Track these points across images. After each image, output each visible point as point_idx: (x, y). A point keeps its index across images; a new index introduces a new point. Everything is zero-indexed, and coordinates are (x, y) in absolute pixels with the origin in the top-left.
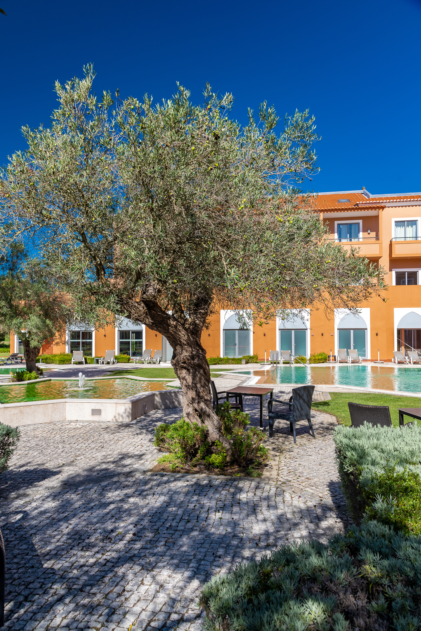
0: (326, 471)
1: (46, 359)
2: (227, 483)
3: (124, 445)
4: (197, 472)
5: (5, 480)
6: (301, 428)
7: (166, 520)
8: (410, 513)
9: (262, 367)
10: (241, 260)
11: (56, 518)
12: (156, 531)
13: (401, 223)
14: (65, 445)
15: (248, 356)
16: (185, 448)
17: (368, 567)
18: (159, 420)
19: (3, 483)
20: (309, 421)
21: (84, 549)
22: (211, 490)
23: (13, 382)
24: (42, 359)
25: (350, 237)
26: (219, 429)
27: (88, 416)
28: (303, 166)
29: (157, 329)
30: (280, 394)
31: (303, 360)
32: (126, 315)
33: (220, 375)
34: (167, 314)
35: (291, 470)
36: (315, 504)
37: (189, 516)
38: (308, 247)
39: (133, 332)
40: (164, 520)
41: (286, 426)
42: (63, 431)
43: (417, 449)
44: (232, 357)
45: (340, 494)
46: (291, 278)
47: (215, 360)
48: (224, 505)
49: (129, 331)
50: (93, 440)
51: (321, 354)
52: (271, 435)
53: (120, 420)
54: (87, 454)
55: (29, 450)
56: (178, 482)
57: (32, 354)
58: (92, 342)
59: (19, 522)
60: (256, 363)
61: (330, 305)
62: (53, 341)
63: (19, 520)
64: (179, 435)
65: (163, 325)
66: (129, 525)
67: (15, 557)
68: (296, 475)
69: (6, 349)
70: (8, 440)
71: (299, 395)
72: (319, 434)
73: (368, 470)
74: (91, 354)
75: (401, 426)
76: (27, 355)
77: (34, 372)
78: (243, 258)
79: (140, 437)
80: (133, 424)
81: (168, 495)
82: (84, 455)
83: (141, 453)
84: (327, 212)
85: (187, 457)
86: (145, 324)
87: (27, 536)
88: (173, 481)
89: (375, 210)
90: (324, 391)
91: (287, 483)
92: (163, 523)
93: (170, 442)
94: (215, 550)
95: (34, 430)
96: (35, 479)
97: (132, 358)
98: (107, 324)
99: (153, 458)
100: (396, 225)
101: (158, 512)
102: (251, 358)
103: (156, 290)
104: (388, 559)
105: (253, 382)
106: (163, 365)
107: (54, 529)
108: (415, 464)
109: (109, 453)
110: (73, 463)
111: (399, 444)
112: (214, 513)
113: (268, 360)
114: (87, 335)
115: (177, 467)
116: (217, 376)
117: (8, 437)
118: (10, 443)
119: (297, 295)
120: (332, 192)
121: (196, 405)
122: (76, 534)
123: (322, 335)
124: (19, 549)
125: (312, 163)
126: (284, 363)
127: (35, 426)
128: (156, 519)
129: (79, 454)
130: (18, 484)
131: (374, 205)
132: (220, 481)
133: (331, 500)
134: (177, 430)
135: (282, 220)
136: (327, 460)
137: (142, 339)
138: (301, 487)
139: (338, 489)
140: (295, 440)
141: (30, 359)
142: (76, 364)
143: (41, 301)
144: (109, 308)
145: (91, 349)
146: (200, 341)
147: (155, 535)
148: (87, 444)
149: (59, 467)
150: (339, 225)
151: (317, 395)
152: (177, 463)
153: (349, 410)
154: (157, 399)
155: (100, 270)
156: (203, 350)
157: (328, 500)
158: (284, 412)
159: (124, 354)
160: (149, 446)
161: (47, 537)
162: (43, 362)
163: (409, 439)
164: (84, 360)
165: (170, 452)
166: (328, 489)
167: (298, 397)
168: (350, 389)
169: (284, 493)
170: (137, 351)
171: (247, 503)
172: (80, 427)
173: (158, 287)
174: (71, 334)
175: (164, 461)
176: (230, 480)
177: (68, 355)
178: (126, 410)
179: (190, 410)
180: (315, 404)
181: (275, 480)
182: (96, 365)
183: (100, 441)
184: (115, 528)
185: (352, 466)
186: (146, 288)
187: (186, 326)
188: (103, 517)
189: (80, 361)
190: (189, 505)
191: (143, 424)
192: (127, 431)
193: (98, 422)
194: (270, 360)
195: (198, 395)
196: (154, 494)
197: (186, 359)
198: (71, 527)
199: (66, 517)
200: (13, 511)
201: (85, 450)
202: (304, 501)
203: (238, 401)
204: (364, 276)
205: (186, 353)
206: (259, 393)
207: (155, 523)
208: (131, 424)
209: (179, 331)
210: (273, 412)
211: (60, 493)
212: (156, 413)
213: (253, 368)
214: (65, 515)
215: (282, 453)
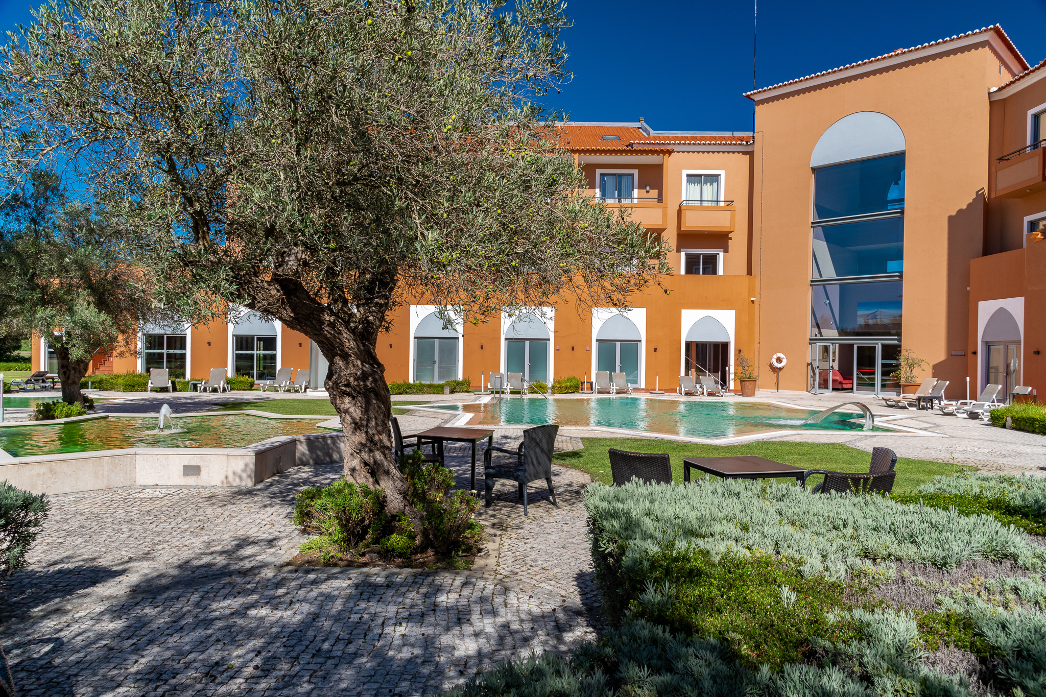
0: (573, 557)
1: (101, 382)
2: (416, 580)
3: (240, 524)
4: (365, 565)
5: (20, 587)
6: (536, 493)
7: (311, 642)
8: (694, 608)
9: (476, 399)
10: (445, 215)
11: (116, 648)
12: (293, 660)
13: (696, 178)
14: (133, 527)
15: (455, 381)
16: (345, 525)
17: (629, 687)
18: (306, 482)
19: (16, 593)
20: (549, 480)
22: (388, 590)
23: (37, 419)
24: (93, 383)
25: (620, 196)
26: (404, 494)
27: (176, 478)
28: (547, 70)
29: (301, 328)
30: (504, 441)
31: (542, 388)
32: (248, 302)
33: (408, 410)
34: (319, 304)
35: (519, 557)
36: (554, 607)
37: (350, 634)
38: (554, 202)
39: (259, 339)
40: (308, 643)
41: (513, 490)
42: (129, 504)
43: (707, 516)
44: (429, 383)
45: (593, 591)
46: (526, 251)
47: (399, 386)
48: (410, 615)
49: (252, 337)
50: (185, 516)
51: (570, 380)
52: (488, 505)
53: (237, 482)
54: (174, 540)
55: (66, 536)
56: (333, 581)
57: (72, 372)
58: (185, 354)
59: (47, 657)
60: (467, 392)
61: (585, 296)
62: (112, 349)
63: (47, 653)
64: (336, 505)
65: (311, 321)
66: (247, 653)
68: (526, 564)
69: (23, 365)
70: (26, 516)
71: (535, 440)
72: (564, 502)
73: (636, 547)
74: (183, 375)
75: (686, 483)
76: (65, 373)
77: (77, 403)
78: (449, 213)
79: (270, 510)
80: (259, 490)
81: (316, 602)
82: (168, 541)
83: (271, 537)
84: (585, 154)
85: (349, 540)
86: (280, 319)
87: (61, 680)
88: (326, 580)
89: (658, 155)
90: (573, 435)
91: (512, 576)
92: (307, 647)
93: (321, 517)
94: (393, 684)
95: (76, 501)
96: (76, 583)
97: (256, 382)
98: (213, 317)
99: (291, 545)
100: (689, 181)
101: (298, 630)
102: (458, 383)
103: (300, 261)
104: (660, 675)
105: (462, 420)
106: (311, 394)
107: (112, 665)
108: (704, 537)
109: (214, 538)
110: (149, 556)
111: (682, 509)
112: (393, 628)
113: (486, 387)
114: (178, 342)
115: (332, 557)
116: (403, 412)
117: (26, 512)
118: (30, 521)
119: (535, 278)
120: (593, 123)
121: (366, 456)
122: (152, 672)
123: (573, 349)
125: (561, 65)
126: (512, 393)
127: (78, 496)
128: (295, 642)
129: (160, 541)
130: (45, 593)
131: (657, 148)
132: (403, 576)
133: (578, 600)
134: (334, 496)
135: (512, 156)
136: (574, 541)
137: (275, 349)
138: (534, 582)
139: (590, 583)
140: (525, 511)
141: (70, 381)
142: (156, 391)
143: (91, 280)
144: (217, 289)
145: (183, 366)
146: (374, 350)
147: (292, 667)
148: (173, 524)
149: (122, 564)
150: (602, 175)
151: (562, 441)
152: (333, 550)
153: (610, 465)
154: (302, 448)
155: (200, 224)
156: (380, 366)
157: (576, 600)
158: (511, 468)
159: (242, 375)
160: (284, 526)
161: (99, 680)
162: (95, 388)
163: (697, 501)
164: (170, 385)
165: (321, 534)
166: (575, 583)
167: (533, 443)
168: (613, 433)
169: (507, 592)
170: (266, 371)
171: (448, 609)
172: (162, 495)
173: (303, 257)
174: (146, 339)
175: (309, 549)
176: (420, 575)
177: (140, 376)
178: (246, 465)
179: (356, 463)
180: (559, 454)
181: (493, 573)
182: (193, 394)
183: (198, 518)
184: (223, 658)
185: (611, 543)
186: (283, 258)
187: (352, 325)
188: (202, 642)
189: (164, 386)
190: (352, 616)
191: (275, 489)
192: (247, 501)
193: (195, 487)
194: (489, 387)
195: (370, 440)
196: (291, 603)
197: (352, 379)
198: (143, 660)
199: (134, 644)
200: (35, 639)
201: (171, 534)
202: (537, 603)
203: (436, 450)
204: (637, 252)
205: (351, 371)
206: (471, 437)
207: (293, 646)
208: (255, 490)
209: (340, 333)
210: (493, 468)
211: (123, 605)
212: (299, 471)
213: (463, 400)
214: (131, 642)
215: (505, 530)
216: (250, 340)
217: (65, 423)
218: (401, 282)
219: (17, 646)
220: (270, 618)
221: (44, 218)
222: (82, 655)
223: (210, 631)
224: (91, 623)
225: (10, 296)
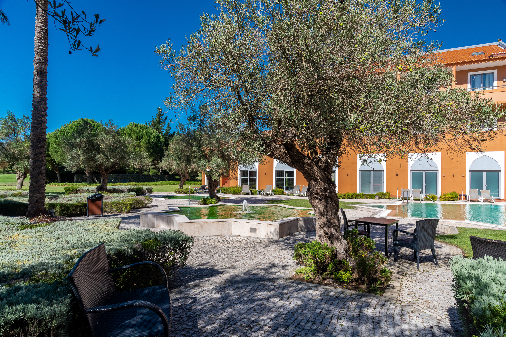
0: (447, 297)
1: (224, 190)
2: (351, 296)
3: (271, 257)
4: (327, 285)
5: (186, 273)
6: (426, 257)
7: (296, 319)
9: (393, 203)
10: (363, 106)
11: (215, 306)
12: (287, 327)
14: (229, 253)
15: (382, 193)
16: (316, 263)
18: (302, 240)
19: (184, 276)
20: (433, 251)
21: (231, 332)
22: (336, 300)
23: (201, 205)
24: (222, 190)
25: (484, 86)
26: (347, 251)
27: (247, 233)
28: (427, 20)
29: (295, 166)
31: (433, 198)
32: (269, 154)
33: (355, 207)
34: (303, 154)
35: (412, 293)
36: (432, 325)
37: (315, 319)
39: (287, 172)
40: (294, 319)
41: (411, 254)
42: (228, 242)
44: (367, 193)
45: (459, 320)
47: (352, 195)
48: (346, 314)
50: (249, 250)
51: (451, 193)
52: (395, 261)
53: (271, 237)
54: (243, 261)
55: (204, 254)
56: (309, 290)
57: (213, 186)
58: (256, 179)
60: (388, 198)
63: (190, 303)
64: (312, 253)
65: (299, 163)
66: (267, 319)
67: (183, 330)
68: (416, 297)
69: (199, 183)
70: (186, 244)
71: (423, 227)
72: (443, 264)
73: (482, 300)
74: (256, 188)
76: (210, 186)
77: (214, 199)
78: (365, 104)
79: (284, 251)
80: (281, 241)
81: (300, 299)
82: (241, 261)
83: (283, 264)
84: (460, 65)
85: (318, 271)
86: (286, 162)
87: (193, 316)
88: (306, 289)
90: (452, 226)
92: (293, 321)
93: (306, 258)
95: (209, 240)
96: (205, 275)
97: (285, 191)
99: (292, 269)
101: (290, 312)
102: (384, 194)
103: (293, 135)
105: (384, 214)
107: (213, 313)
109: (260, 262)
110: (233, 267)
112: (336, 320)
113: (399, 197)
114: (254, 173)
115: (310, 278)
118: (187, 247)
120: (466, 47)
121: (326, 230)
122: (227, 320)
123: (453, 176)
124: (187, 325)
125: (436, 16)
126: (414, 200)
127: (210, 237)
128: (288, 318)
129: (238, 260)
130: (193, 277)
132: (345, 294)
133: (449, 324)
134: (311, 248)
135: (402, 69)
136: (448, 287)
137: (293, 177)
138: (420, 308)
140: (418, 267)
141: (212, 190)
142: (245, 194)
145: (255, 184)
146: (331, 177)
147: (285, 330)
148: (244, 253)
149: (222, 269)
150: (472, 76)
152: (311, 275)
154: (301, 223)
155: (251, 121)
156: (334, 185)
157: (447, 324)
158: (409, 241)
159: (279, 188)
160: (290, 260)
161: (207, 319)
162: (222, 192)
164: (250, 192)
165: (306, 266)
166: (447, 313)
167: (423, 229)
168: (479, 225)
169: (403, 311)
170: (289, 186)
172: (241, 240)
173: (295, 132)
174: (242, 172)
175: (300, 272)
176: (354, 294)
177: (239, 188)
178: (275, 229)
179: (322, 232)
180: (442, 236)
181: (395, 299)
182: (259, 196)
183: (254, 252)
184: (256, 319)
185: (465, 295)
186: (285, 133)
187: (320, 164)
188: (248, 310)
189: (247, 192)
190: (317, 310)
191: (288, 242)
192: (275, 246)
193: (254, 238)
194: (401, 196)
195: (329, 221)
196: (289, 298)
197: (319, 191)
198: (225, 314)
199: (222, 305)
200: (187, 296)
201: (242, 258)
202: (421, 321)
203: (366, 229)
204: (489, 117)
205: (319, 187)
206: (385, 223)
207: (287, 320)
208: (279, 241)
209: (313, 168)
210: (398, 241)
211: (220, 287)
212: (299, 234)
213: (386, 203)
214: (221, 304)
215: (405, 276)
216: (283, 172)
217: (209, 207)
218: (345, 142)
219: (181, 298)
220: (278, 304)
221: (203, 124)
222: (202, 306)
223: (253, 305)
224: (208, 293)
225: (192, 155)
